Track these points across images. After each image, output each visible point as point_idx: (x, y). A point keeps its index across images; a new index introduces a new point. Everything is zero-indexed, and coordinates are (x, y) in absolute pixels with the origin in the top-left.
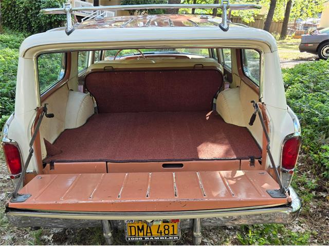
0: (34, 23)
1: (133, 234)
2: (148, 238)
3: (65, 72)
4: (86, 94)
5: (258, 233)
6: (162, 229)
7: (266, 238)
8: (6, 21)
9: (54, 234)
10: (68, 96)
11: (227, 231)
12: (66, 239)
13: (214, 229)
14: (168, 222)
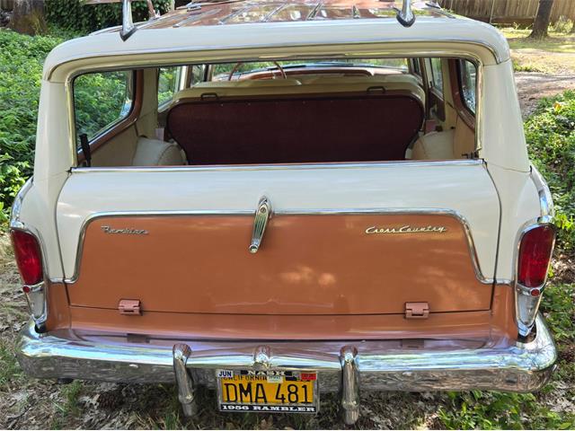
0: (101, 15)
1: (232, 398)
2: (259, 408)
3: (133, 104)
4: (168, 144)
5: (481, 409)
6: (284, 391)
7: (497, 420)
8: (53, 13)
9: (101, 393)
10: (136, 148)
11: (420, 403)
12: (122, 403)
13: (395, 398)
14: (294, 379)
